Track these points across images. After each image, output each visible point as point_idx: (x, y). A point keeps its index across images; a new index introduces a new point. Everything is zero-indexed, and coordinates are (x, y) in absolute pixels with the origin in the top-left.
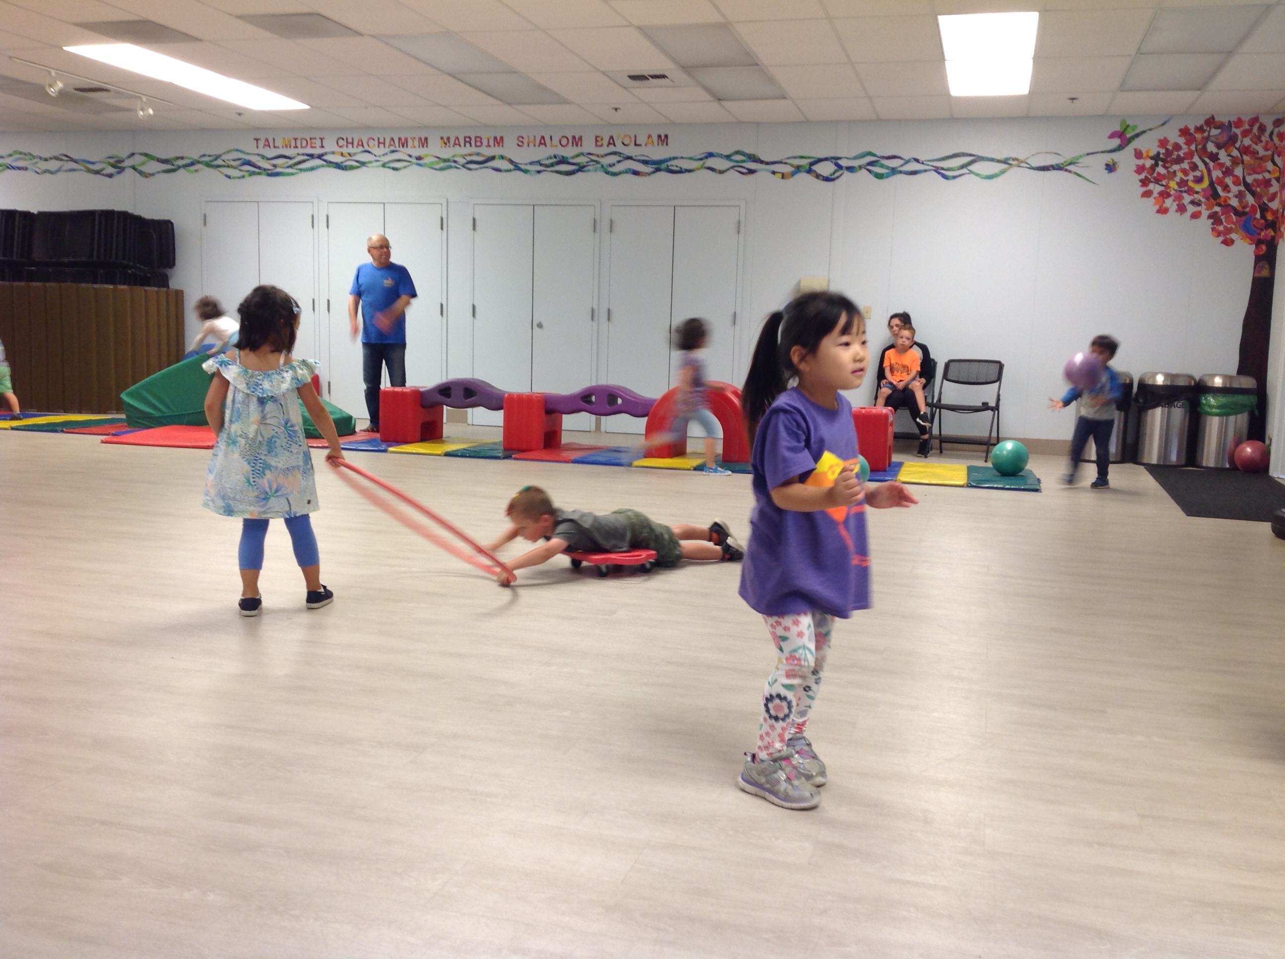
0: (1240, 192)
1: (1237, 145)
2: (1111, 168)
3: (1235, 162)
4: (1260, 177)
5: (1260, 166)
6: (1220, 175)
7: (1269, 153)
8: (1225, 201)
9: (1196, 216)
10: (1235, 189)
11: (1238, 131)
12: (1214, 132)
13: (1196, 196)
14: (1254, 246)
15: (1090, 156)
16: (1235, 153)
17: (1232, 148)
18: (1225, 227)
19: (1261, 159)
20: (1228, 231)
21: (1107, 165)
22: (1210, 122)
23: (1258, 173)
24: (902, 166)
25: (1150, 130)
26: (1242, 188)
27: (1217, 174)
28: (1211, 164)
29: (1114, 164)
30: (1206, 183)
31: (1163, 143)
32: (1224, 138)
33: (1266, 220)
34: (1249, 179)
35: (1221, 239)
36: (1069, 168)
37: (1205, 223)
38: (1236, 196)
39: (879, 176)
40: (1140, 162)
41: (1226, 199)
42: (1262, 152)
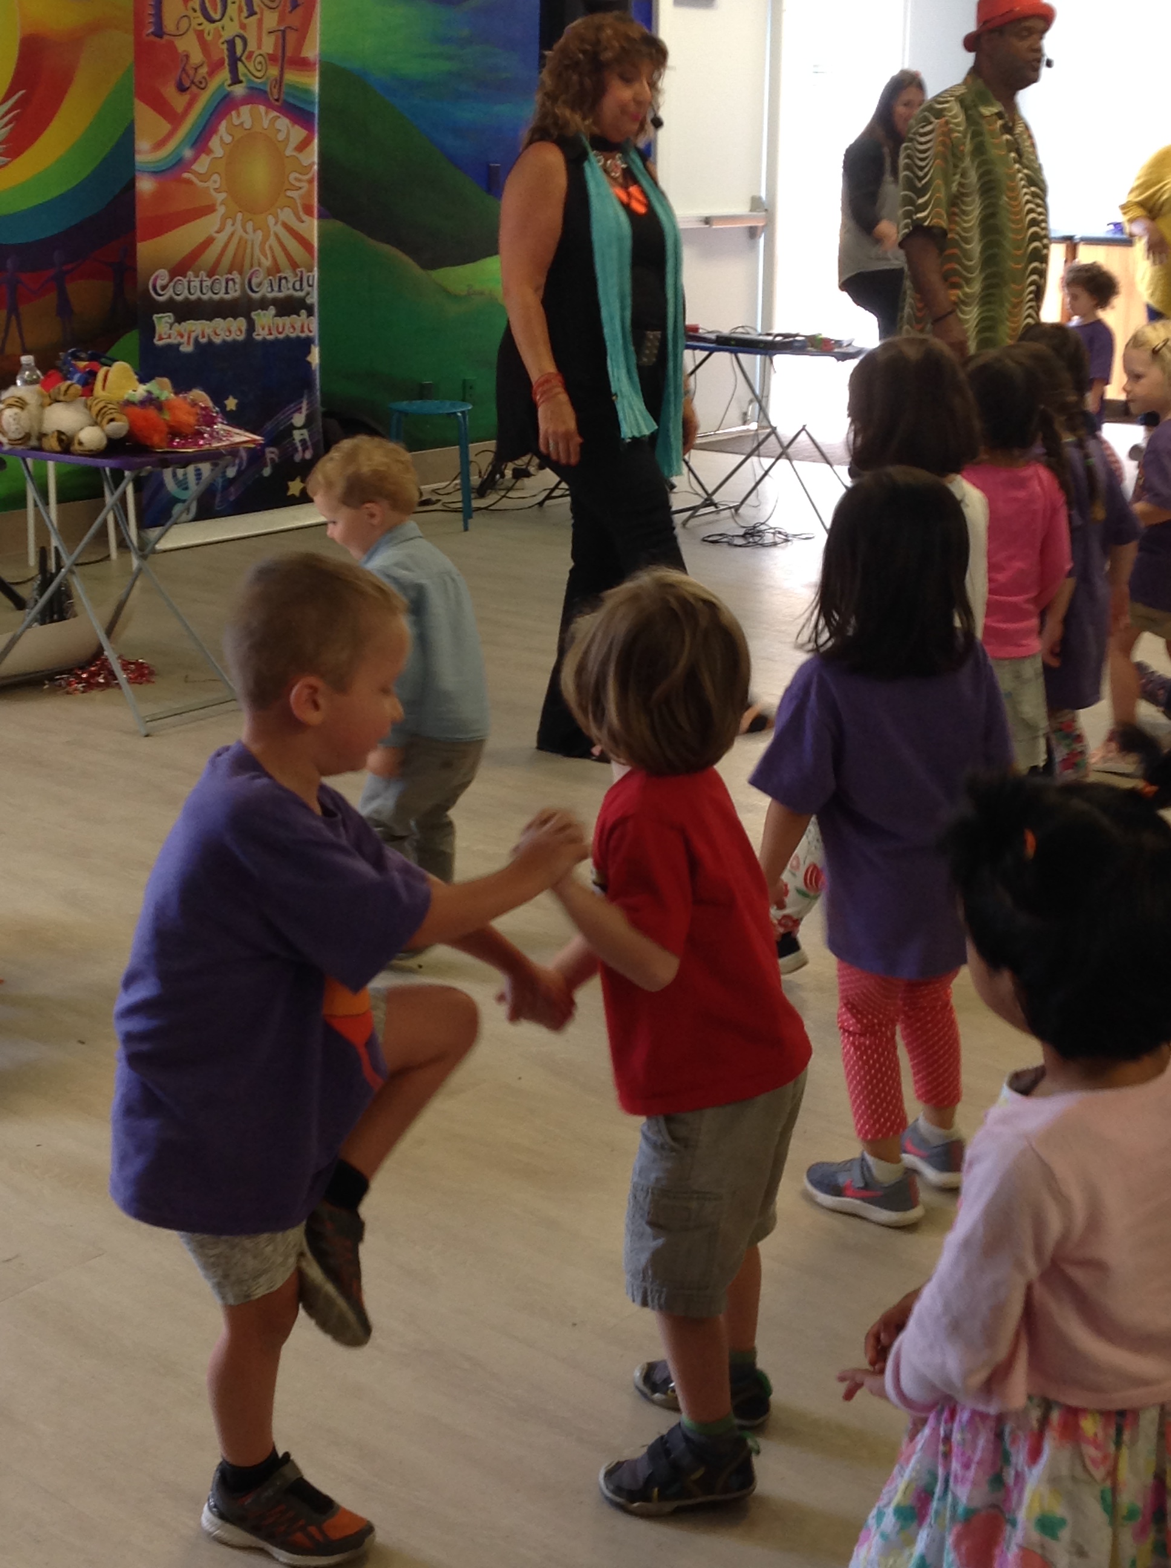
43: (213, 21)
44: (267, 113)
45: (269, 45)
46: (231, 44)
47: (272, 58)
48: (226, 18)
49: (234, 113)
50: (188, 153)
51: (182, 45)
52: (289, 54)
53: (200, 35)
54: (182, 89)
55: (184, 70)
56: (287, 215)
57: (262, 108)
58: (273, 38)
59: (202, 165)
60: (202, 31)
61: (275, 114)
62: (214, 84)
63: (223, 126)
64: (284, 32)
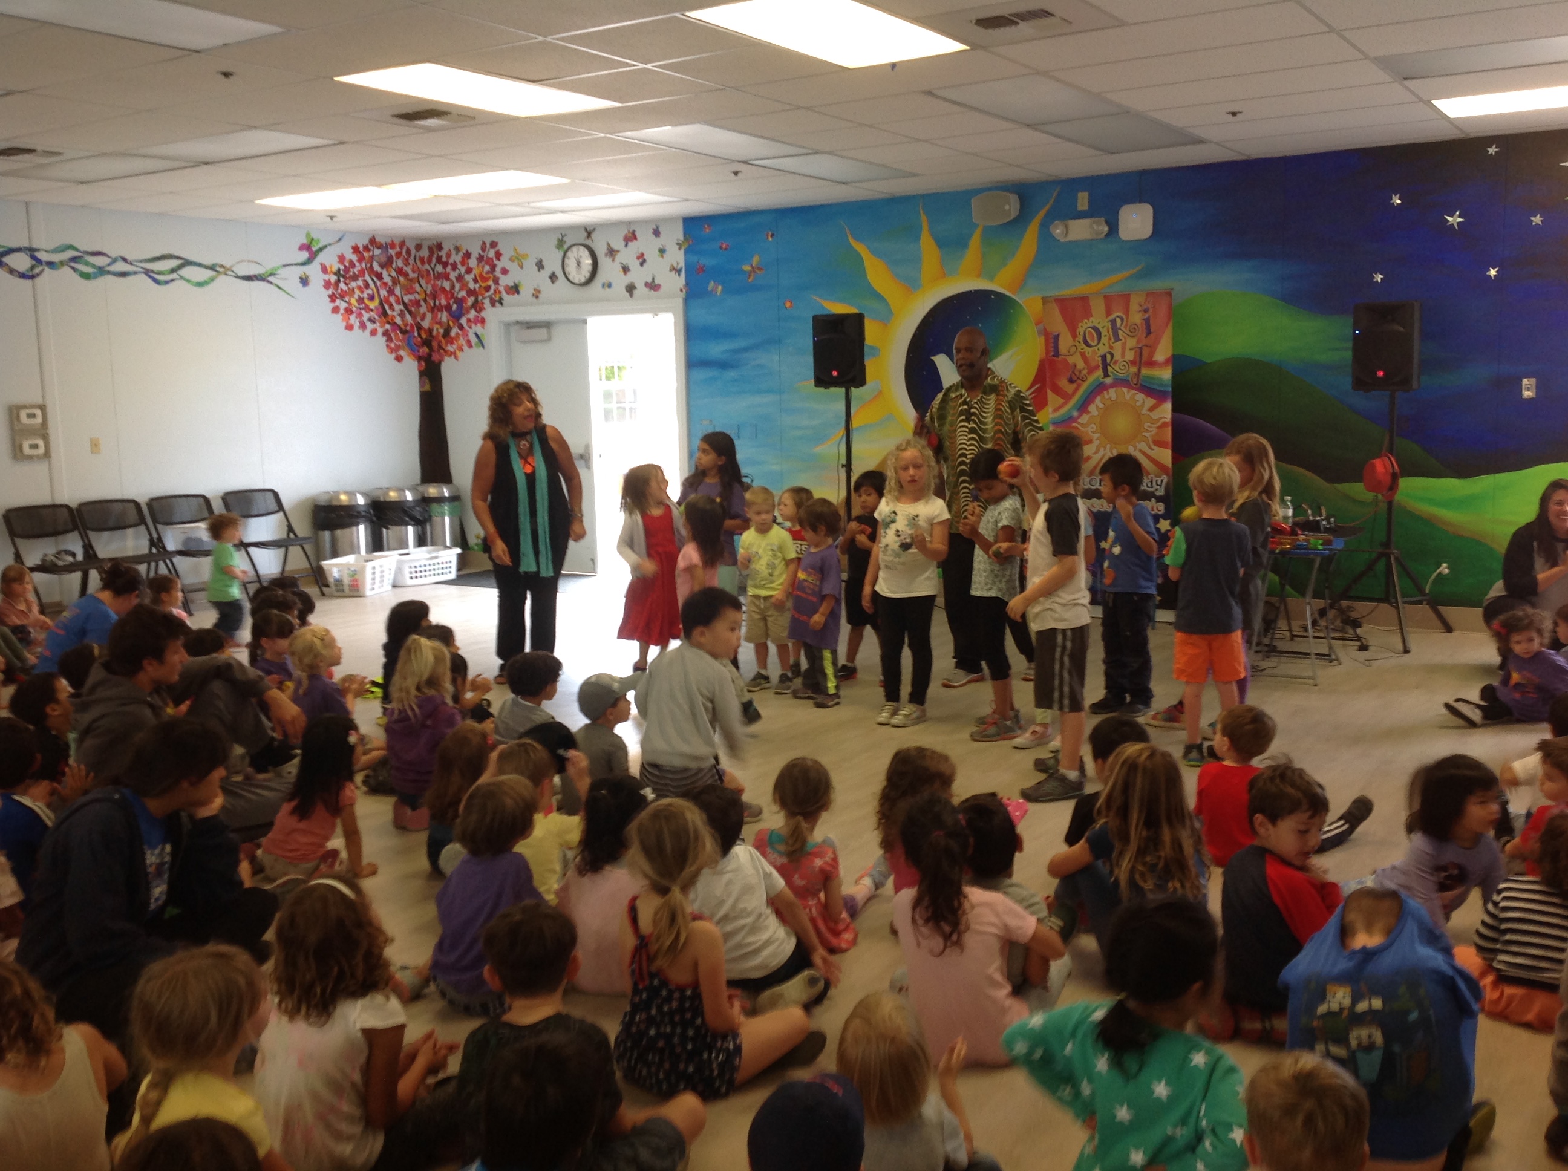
0: (401, 311)
1: (394, 266)
2: (304, 281)
3: (395, 282)
4: (412, 297)
5: (412, 287)
6: (386, 294)
7: (415, 275)
8: (392, 320)
9: (374, 333)
10: (398, 308)
11: (392, 252)
12: (377, 252)
13: (372, 313)
14: (416, 363)
15: (287, 268)
16: (394, 274)
17: (390, 269)
18: (396, 344)
19: (411, 280)
20: (398, 348)
21: (301, 278)
22: (373, 241)
23: (411, 294)
24: (109, 265)
25: (330, 245)
26: (402, 307)
27: (383, 293)
28: (378, 283)
29: (307, 277)
30: (377, 302)
31: (341, 259)
32: (384, 259)
33: (422, 338)
34: (406, 299)
35: (394, 356)
36: (271, 279)
37: (381, 340)
38: (399, 315)
39: (86, 276)
40: (327, 277)
41: (393, 317)
42: (412, 275)
43: (1090, 346)
44: (1128, 392)
45: (1130, 356)
46: (1104, 357)
47: (1133, 363)
48: (1101, 345)
49: (1105, 393)
50: (1075, 414)
51: (1071, 360)
52: (1144, 360)
53: (1083, 355)
54: (1071, 381)
55: (1073, 372)
56: (1142, 446)
57: (1125, 389)
58: (1133, 352)
59: (1084, 419)
60: (1084, 353)
61: (1134, 392)
62: (1091, 379)
63: (1098, 400)
64: (1141, 348)
